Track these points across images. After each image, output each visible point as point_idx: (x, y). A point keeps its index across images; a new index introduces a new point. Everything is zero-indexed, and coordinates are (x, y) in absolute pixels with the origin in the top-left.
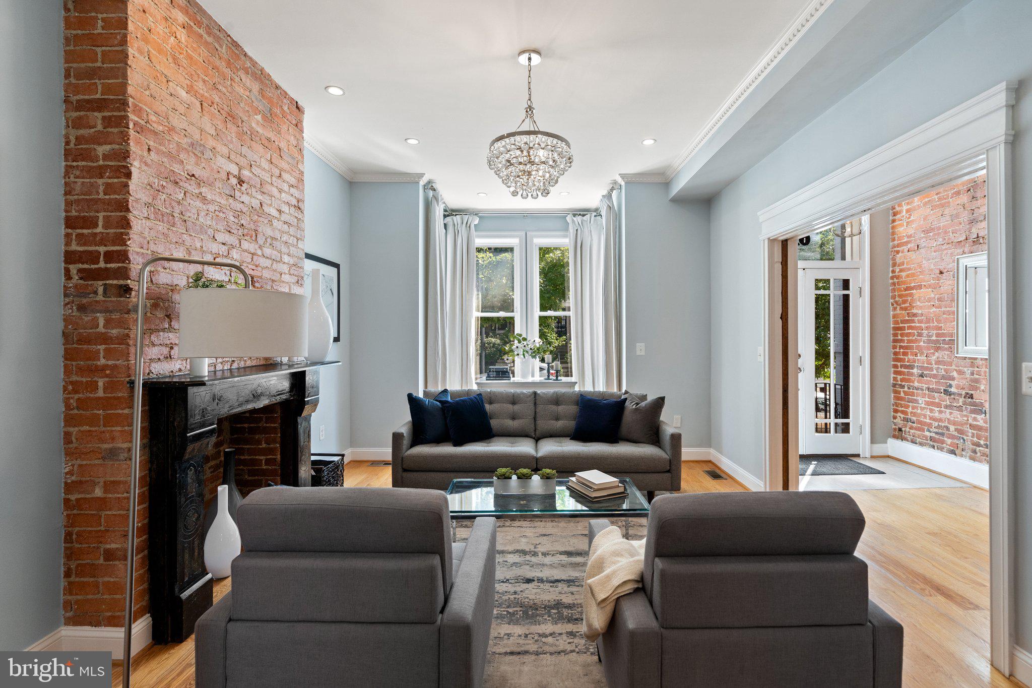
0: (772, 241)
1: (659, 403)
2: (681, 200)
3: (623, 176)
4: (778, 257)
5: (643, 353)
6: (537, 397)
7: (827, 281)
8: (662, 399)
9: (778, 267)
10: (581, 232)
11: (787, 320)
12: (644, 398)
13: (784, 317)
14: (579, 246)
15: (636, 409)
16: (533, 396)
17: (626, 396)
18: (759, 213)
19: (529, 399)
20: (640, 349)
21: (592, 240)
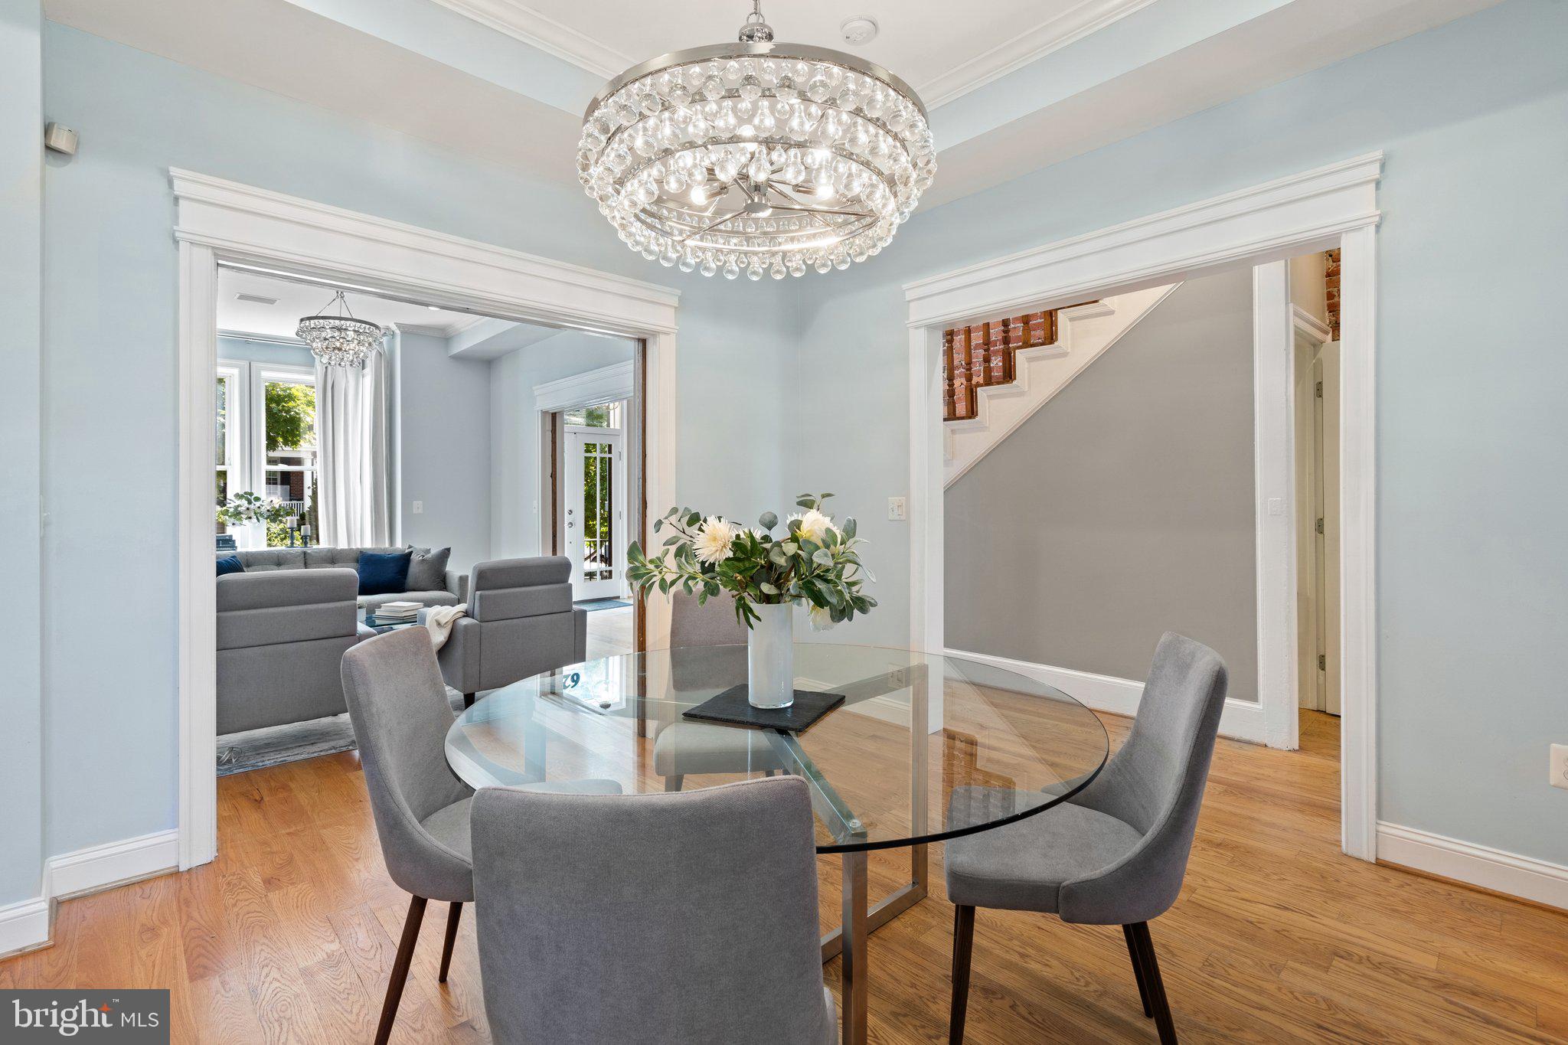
0: (544, 413)
1: (446, 553)
2: (462, 359)
3: (399, 325)
4: (549, 427)
5: (420, 511)
6: (307, 557)
7: (594, 445)
8: (448, 550)
9: (549, 435)
10: (332, 371)
11: (555, 478)
12: (428, 551)
13: (554, 476)
14: (329, 390)
15: (423, 560)
16: (302, 556)
17: (410, 550)
18: (534, 388)
19: (298, 558)
20: (418, 506)
21: (347, 382)
